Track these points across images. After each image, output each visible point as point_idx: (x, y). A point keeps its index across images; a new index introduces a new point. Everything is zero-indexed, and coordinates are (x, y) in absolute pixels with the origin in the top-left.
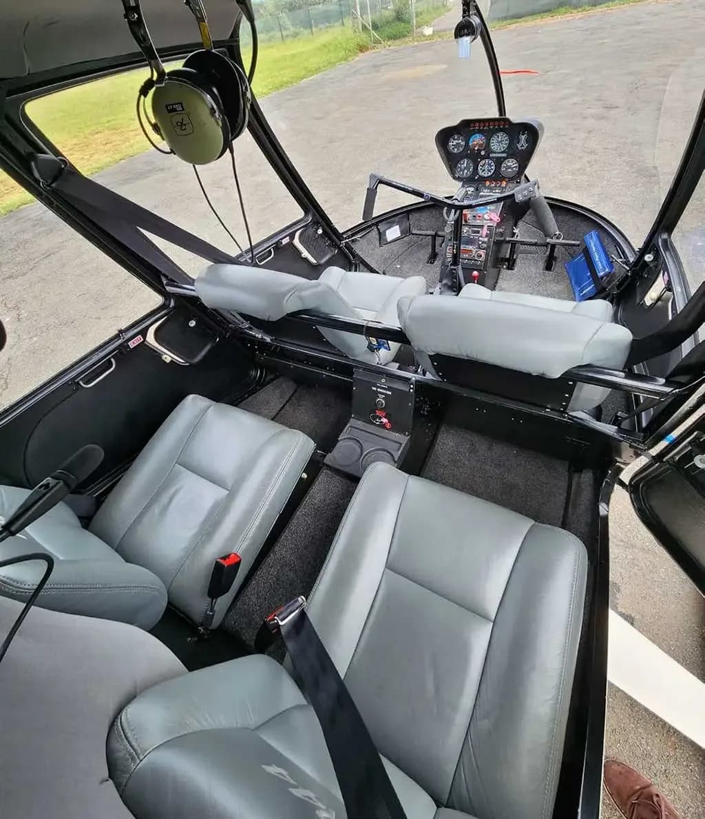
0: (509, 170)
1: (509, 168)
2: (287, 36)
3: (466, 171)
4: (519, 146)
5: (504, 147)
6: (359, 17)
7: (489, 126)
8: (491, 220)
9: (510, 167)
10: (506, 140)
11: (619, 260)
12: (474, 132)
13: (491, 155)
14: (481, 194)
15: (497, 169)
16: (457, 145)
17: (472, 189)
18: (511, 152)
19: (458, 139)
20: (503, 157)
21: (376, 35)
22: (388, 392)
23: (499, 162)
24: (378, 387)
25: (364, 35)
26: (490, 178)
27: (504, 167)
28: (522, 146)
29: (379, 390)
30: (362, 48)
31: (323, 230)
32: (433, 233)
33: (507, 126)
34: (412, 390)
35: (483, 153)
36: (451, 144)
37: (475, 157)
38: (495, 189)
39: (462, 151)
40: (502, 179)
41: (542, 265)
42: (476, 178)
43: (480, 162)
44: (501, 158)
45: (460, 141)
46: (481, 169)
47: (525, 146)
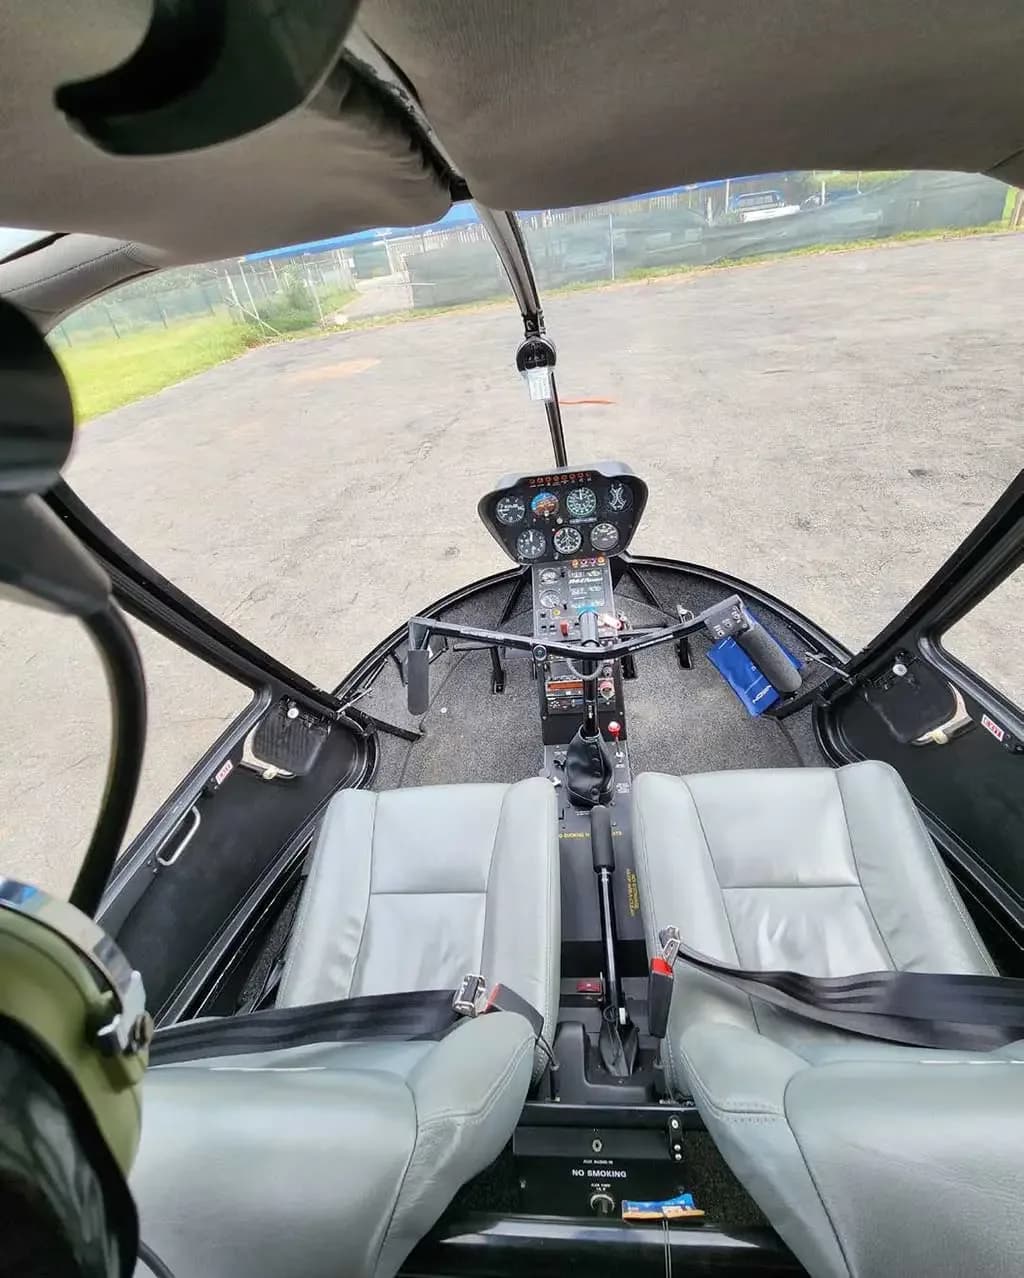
0: (605, 539)
1: (603, 537)
2: (124, 331)
3: (534, 548)
4: (613, 504)
5: (589, 509)
6: (238, 304)
7: (561, 480)
8: (606, 625)
9: (604, 535)
10: (591, 498)
11: (817, 657)
12: (538, 491)
13: (572, 521)
14: (571, 581)
15: (586, 540)
16: (512, 512)
17: (553, 575)
18: (602, 515)
19: (512, 503)
20: (591, 523)
21: (267, 325)
22: (618, 1174)
23: (586, 530)
24: (587, 1168)
25: (248, 327)
26: (576, 555)
27: (595, 536)
28: (618, 504)
29: (589, 1173)
30: (251, 343)
31: (297, 706)
33: (589, 480)
34: (678, 1156)
35: (558, 520)
36: (502, 510)
37: (546, 527)
38: (590, 571)
39: (523, 519)
40: (597, 554)
41: (675, 661)
42: (556, 558)
43: (555, 533)
44: (588, 524)
45: (515, 506)
46: (559, 543)
47: (623, 504)
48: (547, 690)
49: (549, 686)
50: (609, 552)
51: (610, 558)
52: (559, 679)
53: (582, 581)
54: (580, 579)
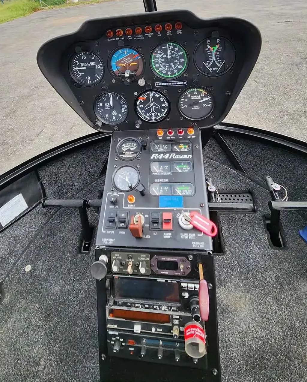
0: (196, 107)
1: (195, 104)
3: (114, 113)
4: (208, 65)
5: (179, 70)
7: (144, 32)
8: (195, 229)
9: (196, 102)
10: (181, 57)
12: (116, 47)
13: (158, 84)
15: (173, 107)
16: (91, 71)
17: (133, 146)
19: (89, 60)
20: (181, 87)
23: (174, 95)
26: (162, 124)
27: (185, 103)
28: (214, 65)
30: (35, 10)
32: (79, 202)
35: (142, 82)
36: (77, 68)
37: (127, 89)
38: (177, 144)
39: (101, 80)
40: (187, 124)
41: (265, 237)
42: (138, 127)
43: (138, 97)
44: (177, 88)
45: (93, 64)
46: (142, 109)
47: (220, 65)
48: (109, 317)
49: (112, 311)
50: (199, 123)
51: (202, 130)
52: (125, 304)
53: (166, 156)
54: (165, 153)
